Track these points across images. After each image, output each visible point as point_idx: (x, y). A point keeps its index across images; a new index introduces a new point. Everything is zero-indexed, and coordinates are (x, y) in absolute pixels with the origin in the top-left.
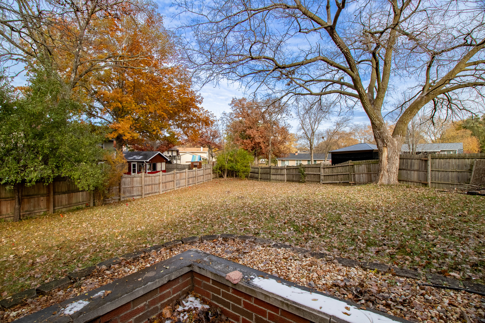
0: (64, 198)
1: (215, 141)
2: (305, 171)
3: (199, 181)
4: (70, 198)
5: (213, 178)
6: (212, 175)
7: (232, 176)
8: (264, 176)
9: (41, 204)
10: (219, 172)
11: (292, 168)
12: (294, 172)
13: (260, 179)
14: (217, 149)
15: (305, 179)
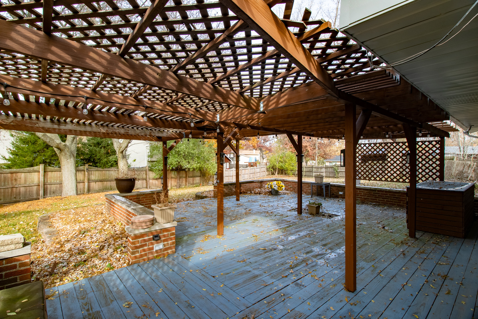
0: (191, 180)
1: (266, 144)
2: (338, 169)
3: (257, 176)
4: (193, 180)
5: (267, 175)
6: (267, 173)
7: (282, 173)
8: (308, 174)
9: (184, 182)
10: (271, 170)
11: (329, 167)
12: (331, 170)
13: (305, 176)
14: (268, 152)
15: (338, 175)
